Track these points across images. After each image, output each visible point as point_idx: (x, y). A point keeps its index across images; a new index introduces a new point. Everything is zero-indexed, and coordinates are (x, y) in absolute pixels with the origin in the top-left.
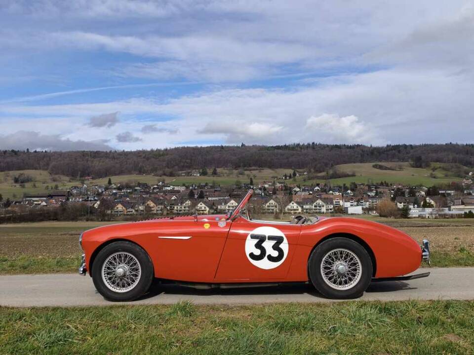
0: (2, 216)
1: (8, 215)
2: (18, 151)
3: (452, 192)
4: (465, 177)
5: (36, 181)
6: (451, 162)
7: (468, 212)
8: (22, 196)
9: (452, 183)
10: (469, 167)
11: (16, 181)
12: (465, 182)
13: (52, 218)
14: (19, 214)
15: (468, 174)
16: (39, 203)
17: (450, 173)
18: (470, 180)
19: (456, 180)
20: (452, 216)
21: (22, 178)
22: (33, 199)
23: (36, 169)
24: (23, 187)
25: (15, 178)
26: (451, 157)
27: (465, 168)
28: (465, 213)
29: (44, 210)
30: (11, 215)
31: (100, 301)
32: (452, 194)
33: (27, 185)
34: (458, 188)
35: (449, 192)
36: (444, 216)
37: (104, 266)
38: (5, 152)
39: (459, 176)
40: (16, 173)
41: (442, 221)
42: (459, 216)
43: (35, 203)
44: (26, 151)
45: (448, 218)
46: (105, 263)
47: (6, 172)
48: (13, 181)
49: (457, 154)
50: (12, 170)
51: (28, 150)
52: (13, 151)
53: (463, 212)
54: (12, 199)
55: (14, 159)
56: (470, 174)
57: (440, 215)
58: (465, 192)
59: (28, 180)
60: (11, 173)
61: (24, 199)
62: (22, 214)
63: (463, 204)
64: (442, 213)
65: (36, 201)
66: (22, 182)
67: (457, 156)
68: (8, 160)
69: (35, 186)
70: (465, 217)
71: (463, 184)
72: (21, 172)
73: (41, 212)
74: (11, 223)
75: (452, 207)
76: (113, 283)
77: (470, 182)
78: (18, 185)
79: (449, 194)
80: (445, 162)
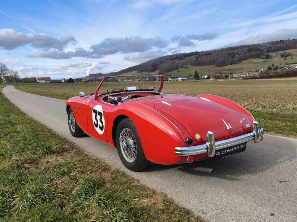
0: (272, 75)
1: (274, 74)
2: (284, 40)
5: (293, 55)
8: (285, 64)
11: (282, 56)
14: (280, 73)
16: (294, 67)
21: (285, 54)
22: (290, 65)
23: (293, 48)
24: (286, 59)
25: (282, 55)
29: (294, 71)
30: (276, 74)
33: (288, 58)
38: (277, 42)
40: (282, 52)
43: (292, 67)
44: (288, 40)
47: (277, 52)
48: (280, 57)
50: (280, 51)
51: (289, 39)
52: (281, 41)
54: (279, 66)
55: (282, 45)
59: (289, 55)
60: (280, 52)
61: (286, 65)
62: (282, 73)
65: (292, 66)
66: (285, 57)
68: (278, 45)
69: (292, 58)
72: (285, 51)
74: (276, 78)
78: (283, 59)
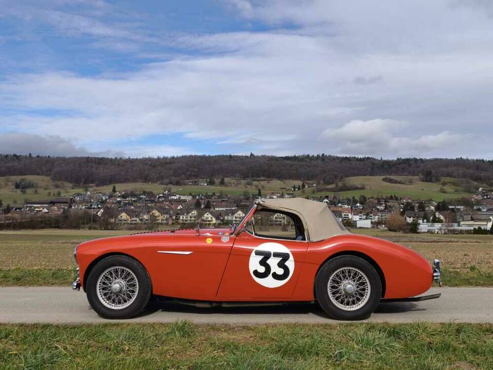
0: (2, 222)
1: (7, 222)
2: (20, 156)
3: (462, 208)
4: (475, 193)
5: (38, 187)
6: (462, 177)
7: (477, 228)
8: (23, 202)
9: (462, 199)
10: (479, 182)
11: (17, 186)
12: (475, 197)
13: (53, 225)
14: (19, 221)
15: (478, 189)
16: (41, 209)
17: (460, 188)
18: (480, 196)
19: (466, 196)
20: (461, 232)
21: (23, 184)
22: (35, 205)
23: (38, 174)
24: (24, 192)
25: (16, 183)
26: (461, 172)
27: (475, 183)
28: (475, 229)
29: (45, 217)
30: (11, 221)
31: (94, 319)
32: (462, 210)
33: (29, 191)
34: (467, 203)
35: (459, 207)
36: (454, 232)
37: (99, 281)
38: (7, 156)
39: (469, 192)
40: (18, 178)
41: (453, 238)
42: (468, 232)
43: (37, 209)
44: (28, 155)
45: (457, 234)
46: (101, 278)
47: (7, 177)
48: (14, 187)
49: (467, 169)
50: (14, 175)
51: (30, 154)
52: (15, 155)
53: (472, 228)
54: (12, 205)
55: (16, 164)
56: (480, 189)
57: (449, 230)
58: (475, 208)
59: (30, 185)
60: (12, 178)
61: (25, 205)
62: (23, 221)
63: (472, 219)
64: (452, 228)
65: (37, 207)
66: (23, 188)
67: (468, 171)
68: (10, 164)
69: (36, 192)
70: (474, 233)
71: (473, 200)
72: (23, 177)
73: (42, 219)
74: (10, 230)
75: (462, 223)
76: (109, 299)
77: (480, 197)
78: (19, 191)
79: (459, 209)
80: (455, 177)
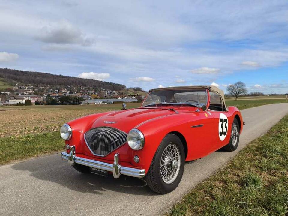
3: (8, 93)
4: (14, 86)
6: (7, 78)
9: (8, 89)
10: (16, 81)
12: (14, 88)
15: (16, 84)
17: (7, 83)
18: (17, 87)
19: (10, 87)
20: (11, 105)
26: (7, 75)
27: (14, 81)
28: (17, 103)
32: (8, 94)
34: (11, 91)
35: (7, 93)
36: (7, 105)
39: (12, 85)
41: (5, 108)
42: (14, 105)
45: (8, 106)
49: (10, 74)
53: (16, 103)
56: (17, 84)
57: (4, 104)
58: (15, 93)
63: (15, 99)
64: (6, 103)
67: (10, 75)
70: (17, 105)
71: (14, 89)
75: (10, 100)
77: (17, 88)
79: (7, 94)
80: (4, 78)
